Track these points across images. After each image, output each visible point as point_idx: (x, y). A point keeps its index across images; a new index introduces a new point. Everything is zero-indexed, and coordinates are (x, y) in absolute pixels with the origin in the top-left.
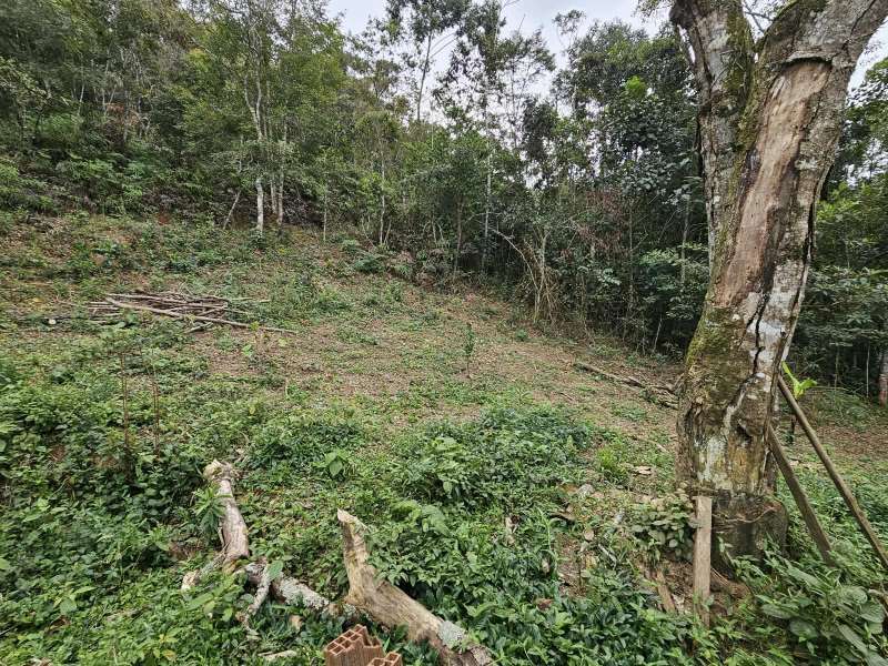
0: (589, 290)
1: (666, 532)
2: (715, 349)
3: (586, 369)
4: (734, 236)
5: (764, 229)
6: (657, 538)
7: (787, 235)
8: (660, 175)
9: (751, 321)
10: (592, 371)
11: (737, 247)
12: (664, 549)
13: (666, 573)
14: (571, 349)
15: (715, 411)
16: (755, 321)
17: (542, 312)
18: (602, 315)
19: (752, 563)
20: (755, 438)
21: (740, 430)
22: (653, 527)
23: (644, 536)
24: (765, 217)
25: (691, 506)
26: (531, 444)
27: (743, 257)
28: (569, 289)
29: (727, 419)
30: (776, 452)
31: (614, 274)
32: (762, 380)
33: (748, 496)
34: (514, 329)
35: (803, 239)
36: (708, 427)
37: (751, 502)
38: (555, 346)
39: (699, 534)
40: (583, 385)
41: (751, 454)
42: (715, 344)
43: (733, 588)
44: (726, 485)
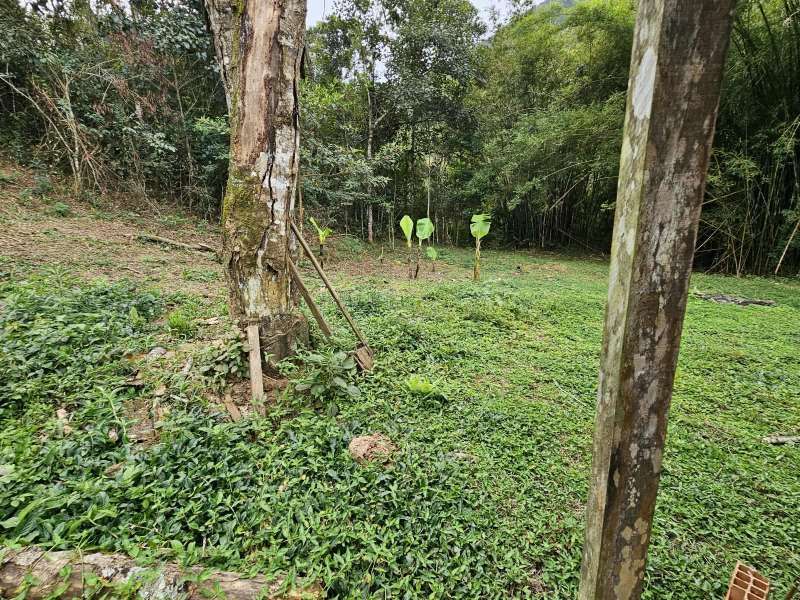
0: (143, 157)
1: (228, 363)
2: (243, 203)
3: (154, 241)
4: (243, 99)
5: (263, 94)
6: (222, 369)
7: (280, 103)
8: (198, 35)
9: (264, 178)
10: (160, 242)
11: (246, 109)
12: (229, 377)
13: (233, 394)
14: (133, 221)
15: (249, 256)
16: (267, 177)
17: (86, 181)
18: (163, 184)
19: (290, 362)
20: (280, 272)
21: (269, 267)
22: (218, 363)
23: (210, 373)
24: (263, 83)
25: (243, 336)
26: (82, 326)
27: (251, 120)
28: (117, 154)
29: (259, 261)
30: (295, 279)
31: (167, 139)
32: (279, 226)
33: (282, 315)
34: (48, 203)
35: (292, 108)
36: (247, 270)
37: (285, 318)
38: (112, 220)
39: (252, 355)
40: (151, 258)
41: (279, 284)
42: (242, 198)
43: (280, 383)
44: (266, 313)
